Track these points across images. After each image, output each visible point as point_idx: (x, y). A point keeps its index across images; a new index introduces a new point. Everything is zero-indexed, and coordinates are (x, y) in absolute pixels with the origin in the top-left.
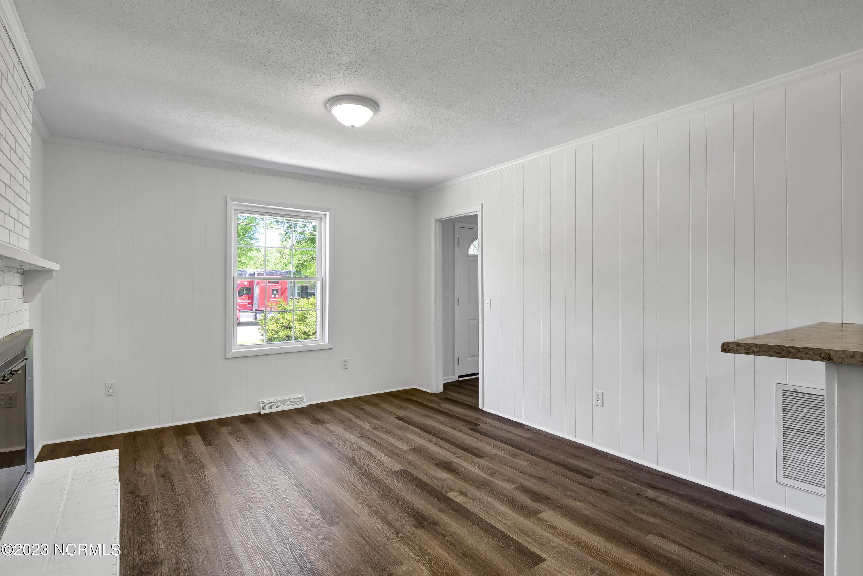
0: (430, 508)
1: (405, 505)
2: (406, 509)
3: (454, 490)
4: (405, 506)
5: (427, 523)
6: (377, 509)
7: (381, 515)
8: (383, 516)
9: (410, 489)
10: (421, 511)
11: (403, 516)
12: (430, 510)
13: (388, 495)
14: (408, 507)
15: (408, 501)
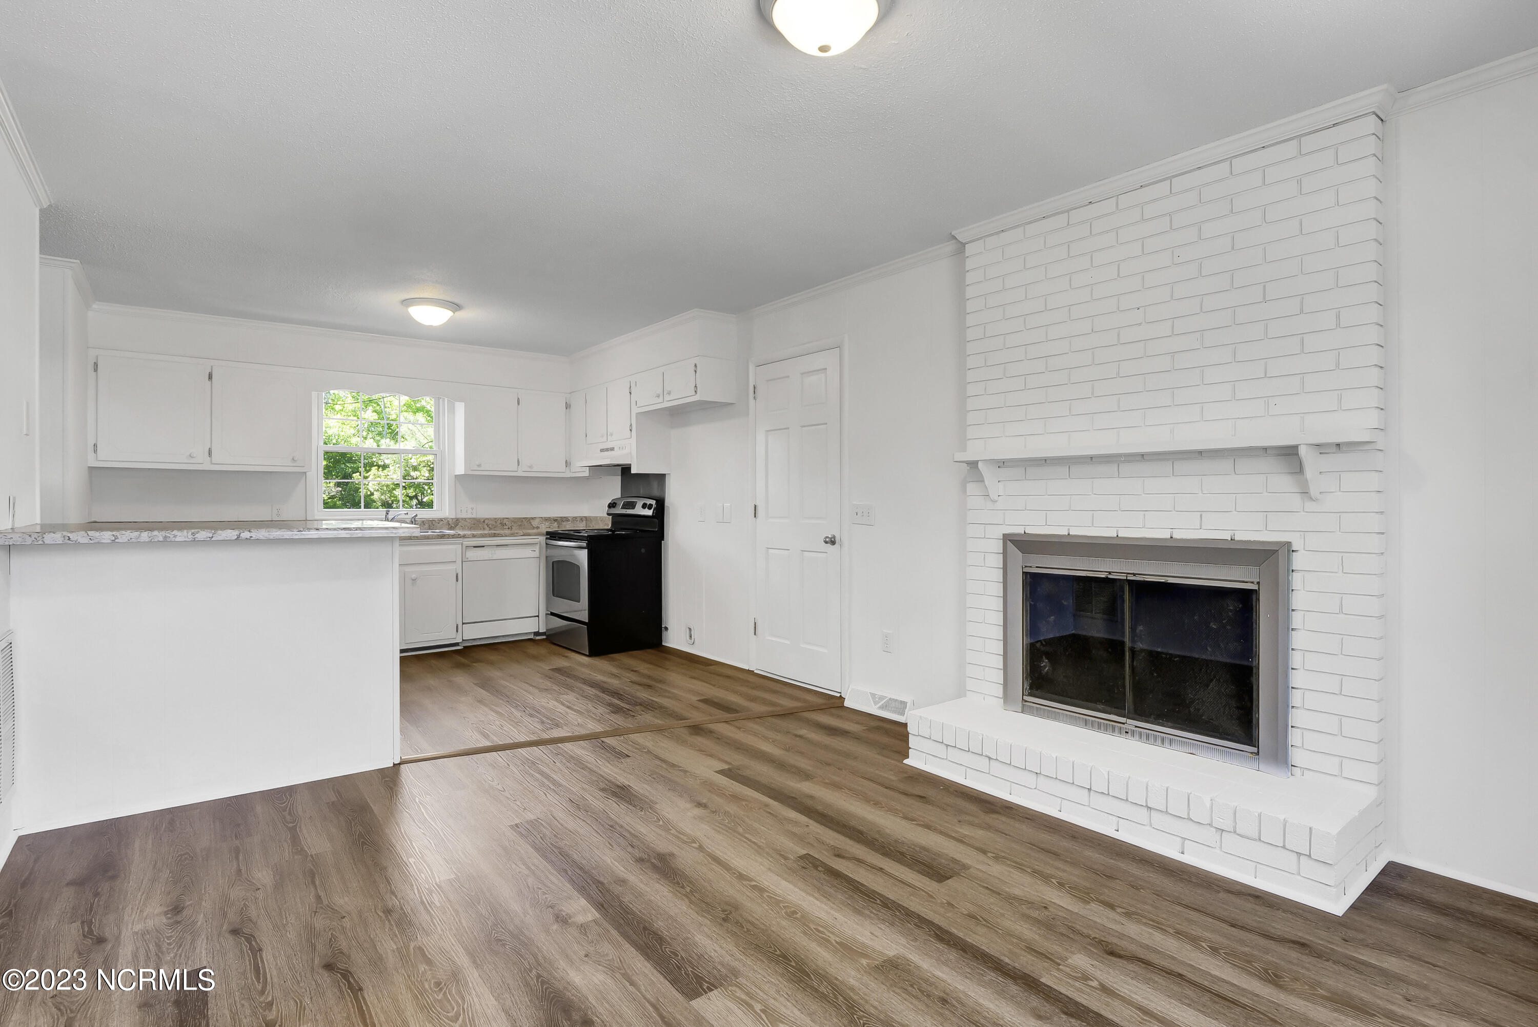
0: (642, 886)
1: (688, 891)
2: (687, 883)
3: (577, 927)
4: (688, 889)
5: (653, 861)
6: (741, 883)
7: (731, 872)
8: (727, 870)
9: (676, 927)
10: (659, 879)
11: (693, 871)
12: (642, 882)
13: (726, 911)
14: (683, 887)
15: (683, 900)
